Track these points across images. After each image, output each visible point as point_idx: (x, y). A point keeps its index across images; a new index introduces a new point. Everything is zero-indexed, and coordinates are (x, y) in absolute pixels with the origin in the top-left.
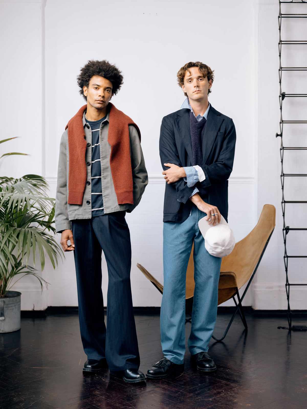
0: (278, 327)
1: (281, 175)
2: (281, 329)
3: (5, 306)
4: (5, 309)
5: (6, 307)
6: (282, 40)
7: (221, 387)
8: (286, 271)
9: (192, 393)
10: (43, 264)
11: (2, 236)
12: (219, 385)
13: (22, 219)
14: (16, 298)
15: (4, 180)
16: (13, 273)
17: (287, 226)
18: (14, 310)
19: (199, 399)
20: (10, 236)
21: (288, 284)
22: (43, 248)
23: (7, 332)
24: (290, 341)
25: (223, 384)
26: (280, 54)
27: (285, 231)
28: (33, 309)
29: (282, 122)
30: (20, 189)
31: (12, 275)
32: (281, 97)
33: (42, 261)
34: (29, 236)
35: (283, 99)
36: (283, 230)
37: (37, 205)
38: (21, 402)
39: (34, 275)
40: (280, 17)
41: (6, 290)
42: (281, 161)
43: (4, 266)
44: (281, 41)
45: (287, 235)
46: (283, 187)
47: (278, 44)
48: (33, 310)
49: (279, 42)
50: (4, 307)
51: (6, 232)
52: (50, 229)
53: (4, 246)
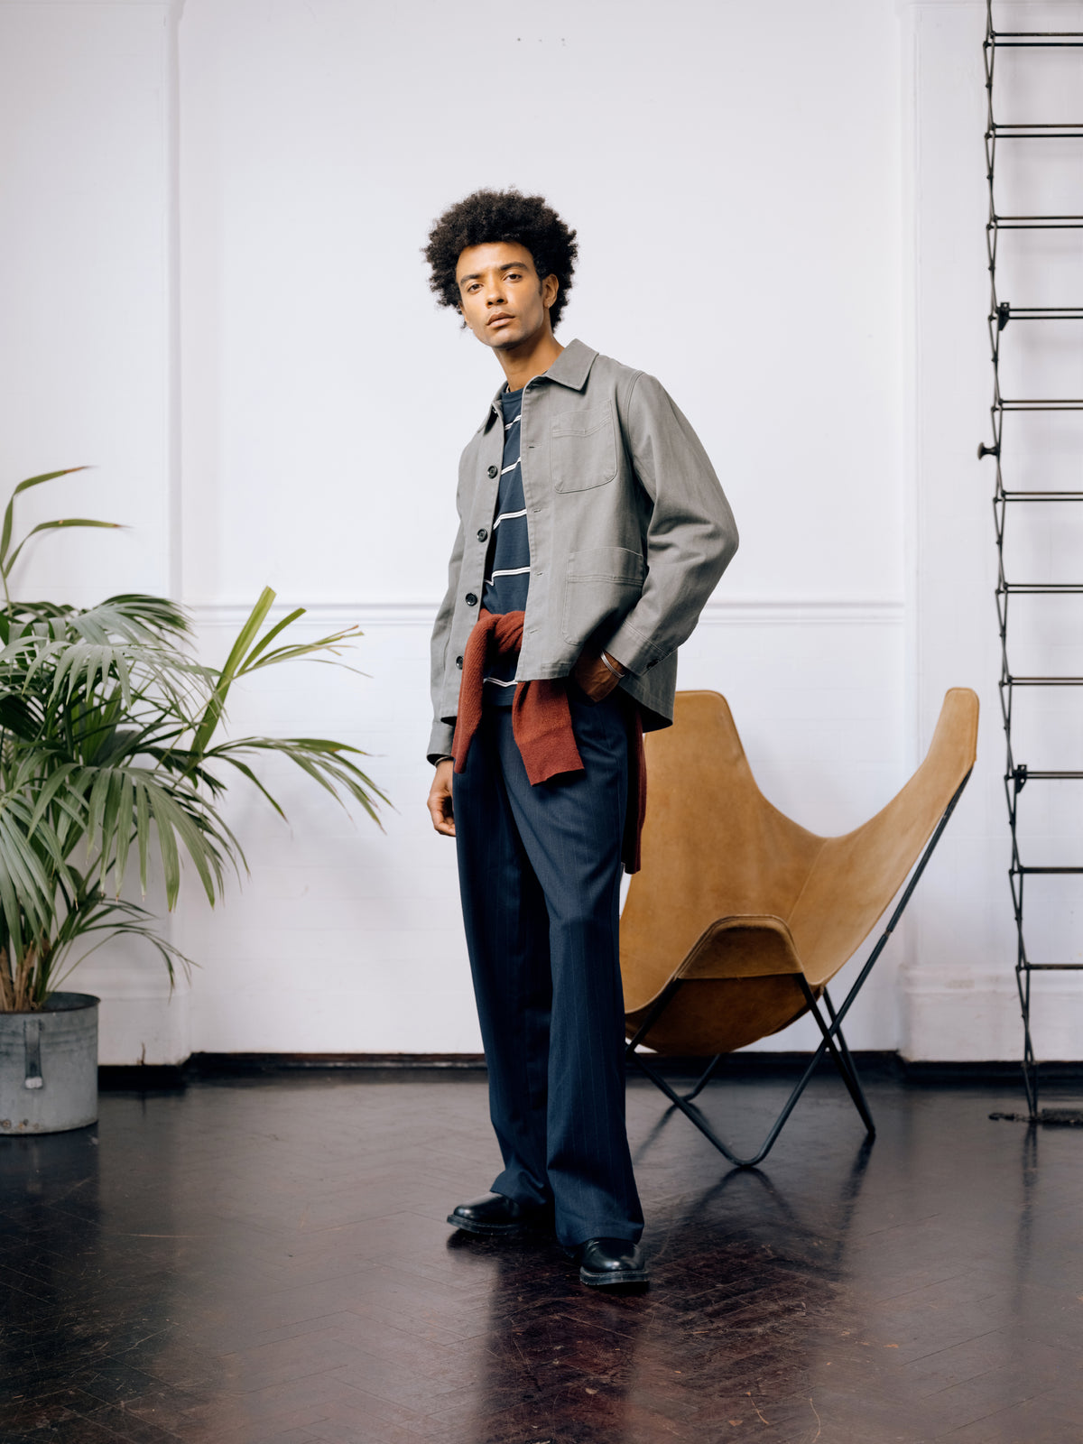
0: (990, 1112)
1: (996, 587)
2: (1002, 1122)
3: (43, 1041)
4: (43, 1050)
5: (48, 1045)
6: (997, 121)
7: (795, 1294)
8: (1017, 919)
9: (693, 1310)
10: (173, 888)
11: (33, 792)
12: (788, 1287)
13: (101, 742)
14: (81, 1012)
15: (41, 613)
16: (72, 929)
17: (1021, 763)
18: (76, 1054)
19: (719, 1328)
20: (62, 792)
21: (1025, 966)
22: (172, 834)
23: (51, 1130)
24: (1035, 1155)
25: (802, 1283)
26: (991, 170)
27: (1011, 783)
28: (141, 1059)
29: (999, 405)
30: (96, 632)
31: (68, 933)
32: (995, 318)
33: (170, 878)
34: (126, 795)
35: (1001, 327)
36: (1007, 778)
37: (154, 692)
38: (100, 1336)
39: (142, 934)
40: (989, 45)
41: (47, 989)
42: (995, 539)
43: (43, 899)
44: (993, 126)
45: (1019, 795)
46: (1004, 629)
47: (983, 139)
48: (140, 1064)
49: (985, 130)
50: (39, 1045)
51: (46, 780)
52: (199, 779)
53: (41, 825)
